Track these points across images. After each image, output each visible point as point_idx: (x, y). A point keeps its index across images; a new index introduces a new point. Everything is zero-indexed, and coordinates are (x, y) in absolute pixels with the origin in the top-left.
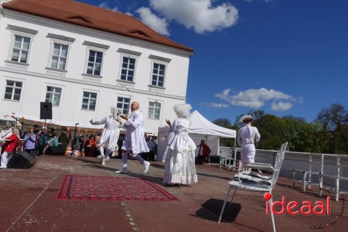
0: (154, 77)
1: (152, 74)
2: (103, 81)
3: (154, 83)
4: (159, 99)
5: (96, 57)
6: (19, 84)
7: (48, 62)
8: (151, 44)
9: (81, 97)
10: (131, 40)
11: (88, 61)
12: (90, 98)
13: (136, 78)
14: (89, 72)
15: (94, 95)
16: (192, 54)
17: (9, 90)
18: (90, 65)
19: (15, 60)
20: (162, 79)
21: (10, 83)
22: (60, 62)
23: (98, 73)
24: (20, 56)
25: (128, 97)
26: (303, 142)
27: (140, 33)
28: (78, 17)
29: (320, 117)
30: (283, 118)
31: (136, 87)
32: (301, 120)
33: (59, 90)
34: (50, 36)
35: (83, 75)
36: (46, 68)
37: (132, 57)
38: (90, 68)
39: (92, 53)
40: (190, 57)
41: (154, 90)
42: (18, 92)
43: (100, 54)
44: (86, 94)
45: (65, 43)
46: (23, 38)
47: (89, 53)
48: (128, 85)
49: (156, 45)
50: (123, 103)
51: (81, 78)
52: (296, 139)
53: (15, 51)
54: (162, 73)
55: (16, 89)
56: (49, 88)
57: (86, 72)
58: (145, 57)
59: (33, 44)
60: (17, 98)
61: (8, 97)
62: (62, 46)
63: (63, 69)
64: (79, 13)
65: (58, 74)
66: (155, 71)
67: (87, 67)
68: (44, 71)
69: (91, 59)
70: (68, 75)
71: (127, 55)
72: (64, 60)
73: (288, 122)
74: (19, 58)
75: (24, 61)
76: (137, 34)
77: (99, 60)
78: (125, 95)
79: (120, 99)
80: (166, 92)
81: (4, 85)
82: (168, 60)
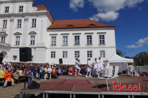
0: (100, 41)
1: (99, 40)
2: (81, 46)
3: (101, 43)
4: (104, 49)
5: (77, 38)
6: (55, 52)
7: (62, 43)
8: (97, 28)
9: (74, 53)
10: (89, 29)
11: (75, 40)
12: (77, 53)
13: (93, 42)
14: (76, 44)
15: (78, 52)
16: (115, 28)
17: (52, 55)
18: (76, 41)
19: (52, 45)
20: (103, 41)
21: (52, 52)
22: (66, 43)
23: (78, 43)
24: (54, 43)
25: (91, 51)
28: (70, 26)
31: (94, 46)
33: (66, 52)
34: (62, 34)
35: (74, 45)
36: (62, 45)
37: (90, 35)
38: (76, 42)
39: (76, 37)
40: (115, 29)
41: (101, 46)
42: (54, 55)
43: (78, 37)
44: (76, 52)
45: (66, 35)
46: (54, 37)
47: (74, 37)
48: (90, 46)
49: (99, 28)
50: (90, 53)
51: (73, 46)
53: (52, 42)
54: (103, 38)
55: (54, 54)
56: (64, 52)
57: (74, 44)
58: (95, 34)
59: (57, 38)
60: (54, 57)
61: (52, 57)
62: (65, 37)
63: (67, 45)
64: (70, 24)
65: (65, 47)
66: (100, 38)
67: (75, 42)
68: (61, 47)
69: (76, 39)
70: (69, 46)
71: (88, 35)
72: (67, 41)
75: (55, 44)
76: (91, 26)
77: (79, 39)
78: (90, 50)
79: (88, 52)
80: (106, 46)
81: (50, 53)
82: (105, 33)
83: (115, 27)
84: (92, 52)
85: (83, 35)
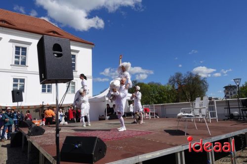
2: (29, 69)
5: (21, 51)
9: (12, 83)
11: (14, 55)
12: (19, 83)
14: (17, 63)
15: (23, 80)
16: (93, 46)
18: (16, 57)
23: (24, 63)
27: (54, 32)
29: (170, 82)
30: (149, 84)
32: (159, 84)
35: (11, 65)
38: (17, 60)
39: (17, 48)
40: (92, 48)
43: (24, 49)
44: (15, 80)
47: (15, 48)
51: (10, 68)
52: (157, 96)
57: (13, 63)
67: (14, 59)
69: (17, 53)
73: (151, 86)
76: (51, 34)
77: (24, 53)
80: (78, 74)
82: (77, 52)
83: (93, 44)
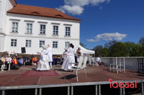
0: (66, 32)
1: (65, 31)
2: (46, 36)
3: (66, 35)
4: (69, 41)
5: (43, 27)
6: (16, 40)
7: (25, 31)
8: (64, 20)
9: (39, 43)
10: (56, 19)
12: (42, 43)
13: (59, 33)
14: (41, 33)
15: (44, 42)
17: (12, 43)
18: (41, 30)
19: (13, 31)
20: (69, 33)
21: (12, 40)
22: (30, 31)
23: (44, 33)
24: (15, 30)
25: (57, 41)
26: (134, 52)
28: (35, 13)
29: (140, 41)
30: (125, 43)
31: (59, 37)
32: (133, 43)
33: (30, 41)
34: (25, 21)
35: (39, 34)
36: (25, 33)
37: (57, 25)
38: (41, 31)
39: (41, 26)
40: (80, 23)
41: (67, 37)
42: (16, 43)
43: (44, 26)
44: (41, 41)
46: (15, 23)
47: (40, 26)
48: (56, 37)
49: (66, 20)
50: (55, 43)
51: (38, 35)
53: (13, 28)
54: (69, 30)
55: (15, 42)
56: (27, 41)
57: (40, 33)
58: (62, 25)
59: (19, 25)
60: (15, 45)
61: (12, 45)
62: (30, 24)
63: (31, 33)
64: (35, 11)
65: (29, 35)
66: (66, 30)
67: (40, 31)
68: (24, 35)
69: (41, 28)
70: (33, 35)
71: (55, 25)
72: (31, 29)
73: (127, 44)
74: (15, 31)
75: (17, 32)
76: (58, 16)
77: (44, 28)
78: (55, 40)
79: (54, 42)
80: (72, 38)
81: (10, 41)
82: (71, 25)
83: (80, 20)
84: (58, 43)
85: (49, 24)
